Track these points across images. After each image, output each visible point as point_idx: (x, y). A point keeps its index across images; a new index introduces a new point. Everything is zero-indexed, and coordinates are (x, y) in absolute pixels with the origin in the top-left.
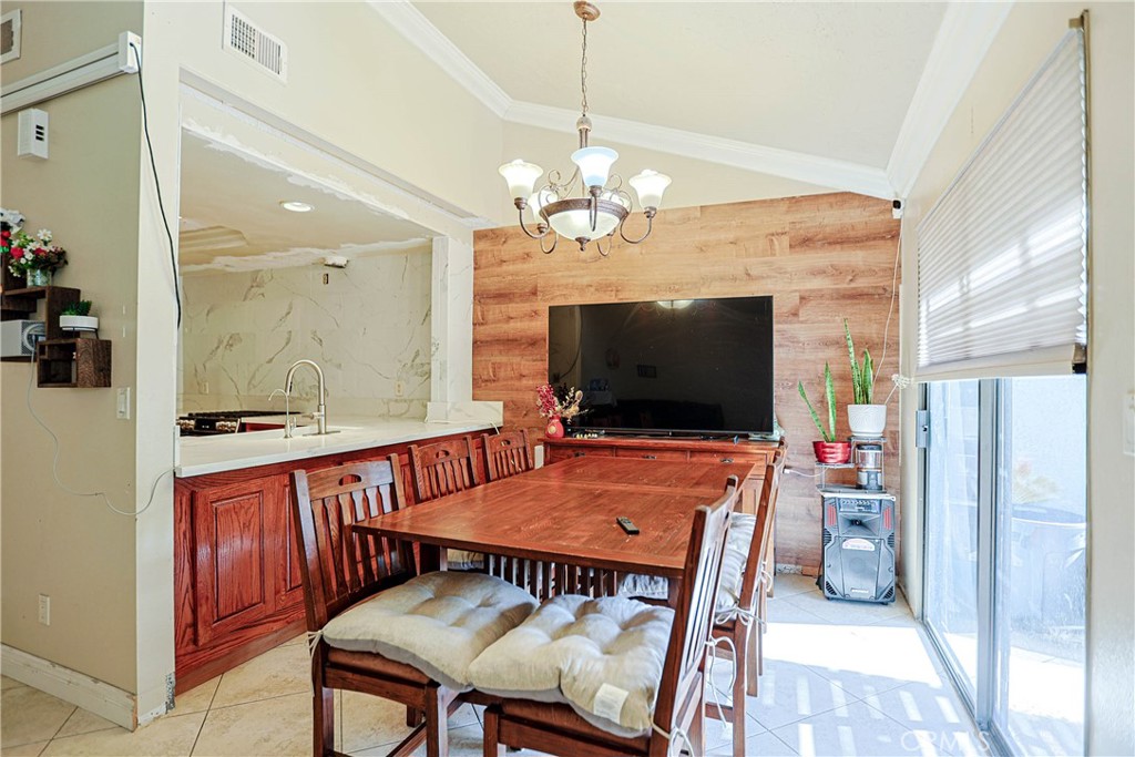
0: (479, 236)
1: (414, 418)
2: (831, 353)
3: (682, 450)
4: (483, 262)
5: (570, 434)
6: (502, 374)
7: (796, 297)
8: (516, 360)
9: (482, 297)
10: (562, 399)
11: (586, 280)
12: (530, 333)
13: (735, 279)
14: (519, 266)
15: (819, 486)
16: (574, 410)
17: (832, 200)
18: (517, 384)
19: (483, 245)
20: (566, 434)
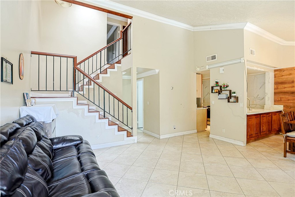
0: (275, 71)
1: (257, 108)
4: (277, 76)
6: (283, 99)
8: (287, 97)
9: (276, 83)
14: (287, 77)
18: (287, 102)
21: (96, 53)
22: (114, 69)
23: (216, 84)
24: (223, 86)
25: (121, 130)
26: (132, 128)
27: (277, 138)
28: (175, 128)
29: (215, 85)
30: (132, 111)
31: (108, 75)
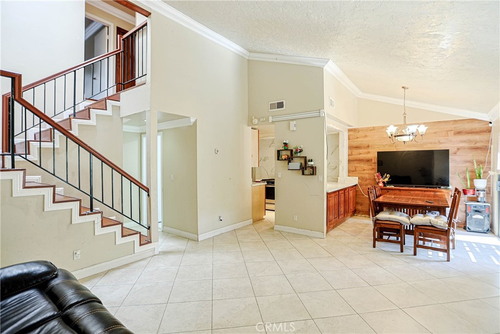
0: (349, 130)
2: (468, 164)
3: (422, 191)
4: (351, 137)
5: (386, 186)
6: (358, 169)
7: (456, 148)
8: (362, 165)
9: (351, 148)
10: (382, 177)
11: (385, 143)
12: (367, 158)
13: (435, 143)
14: (363, 139)
15: (465, 201)
16: (386, 180)
17: (469, 121)
18: (363, 172)
19: (351, 133)
20: (385, 186)
21: (64, 73)
22: (106, 110)
23: (285, 146)
24: (294, 150)
25: (128, 234)
26: (149, 227)
27: (354, 221)
28: (221, 220)
29: (283, 149)
30: (148, 195)
31: (93, 122)
